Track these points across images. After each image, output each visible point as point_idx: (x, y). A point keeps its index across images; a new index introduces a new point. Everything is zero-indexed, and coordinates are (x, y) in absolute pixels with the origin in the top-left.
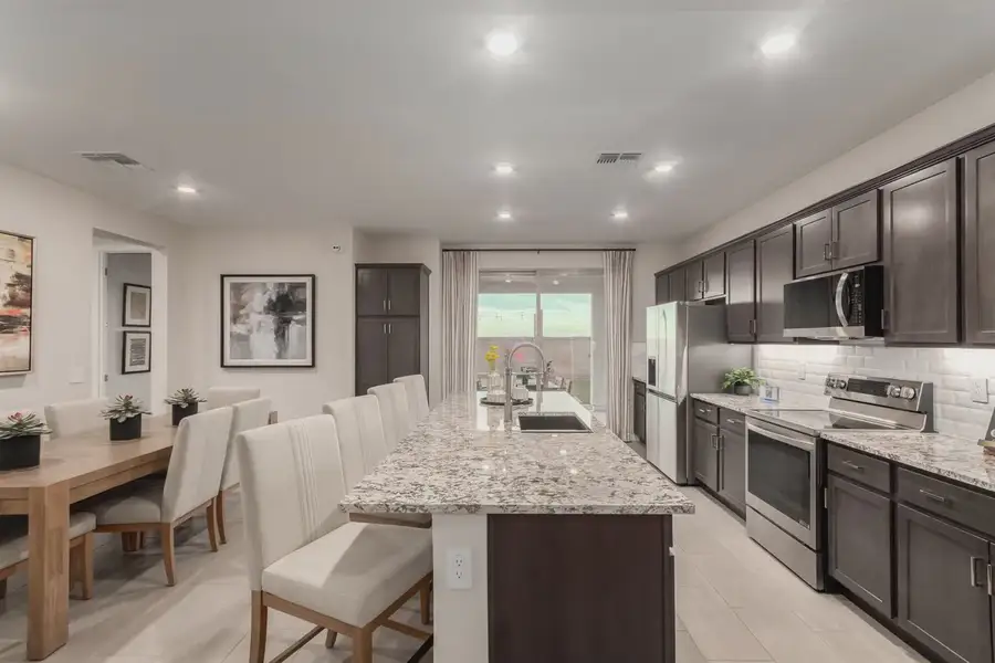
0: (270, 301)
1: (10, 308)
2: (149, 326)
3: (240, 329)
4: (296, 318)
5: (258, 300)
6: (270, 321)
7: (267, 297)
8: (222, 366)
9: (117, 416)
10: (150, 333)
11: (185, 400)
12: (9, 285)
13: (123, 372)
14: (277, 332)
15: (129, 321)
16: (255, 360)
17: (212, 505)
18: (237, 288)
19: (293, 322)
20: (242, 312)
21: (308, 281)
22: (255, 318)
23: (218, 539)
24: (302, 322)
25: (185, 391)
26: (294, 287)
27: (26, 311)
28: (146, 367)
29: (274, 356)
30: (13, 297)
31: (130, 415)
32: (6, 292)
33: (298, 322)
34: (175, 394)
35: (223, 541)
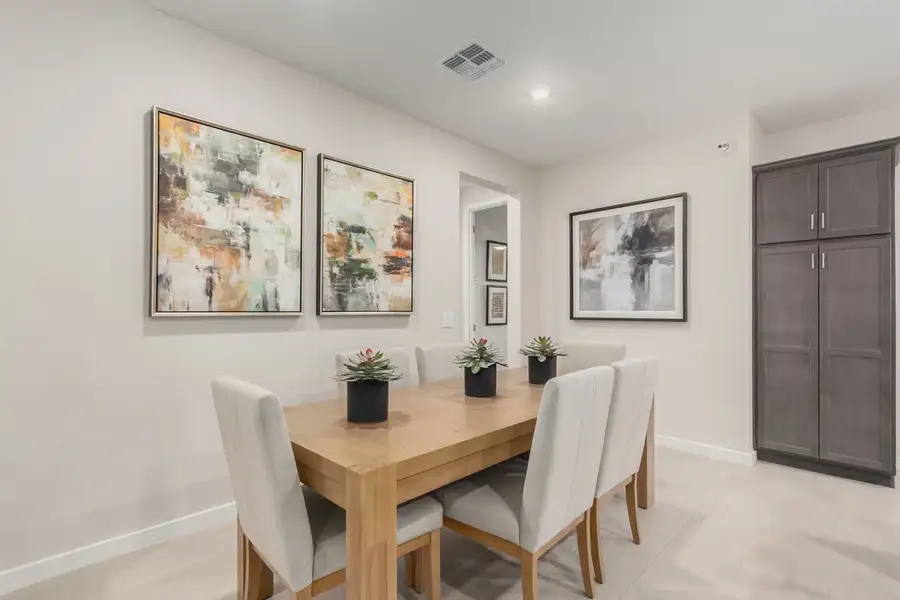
0: (626, 237)
1: (397, 249)
2: (506, 281)
3: (590, 274)
4: (658, 255)
5: (611, 238)
6: (626, 262)
7: (621, 233)
8: (572, 317)
9: (471, 365)
10: (506, 287)
11: (543, 352)
12: (396, 226)
13: (487, 324)
14: (634, 276)
15: (492, 276)
16: (607, 312)
17: (585, 521)
18: (587, 227)
19: (654, 262)
20: (593, 254)
21: (678, 203)
22: (607, 261)
23: (592, 575)
24: (670, 261)
25: (542, 340)
26: (656, 215)
27: (409, 253)
28: (503, 320)
29: (631, 306)
30: (399, 238)
31: (484, 365)
32: (394, 233)
33: (661, 261)
34: (531, 343)
35: (599, 580)
